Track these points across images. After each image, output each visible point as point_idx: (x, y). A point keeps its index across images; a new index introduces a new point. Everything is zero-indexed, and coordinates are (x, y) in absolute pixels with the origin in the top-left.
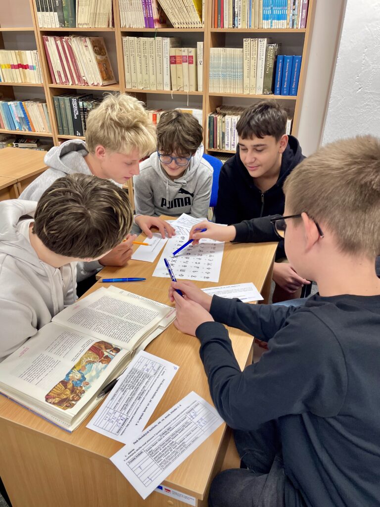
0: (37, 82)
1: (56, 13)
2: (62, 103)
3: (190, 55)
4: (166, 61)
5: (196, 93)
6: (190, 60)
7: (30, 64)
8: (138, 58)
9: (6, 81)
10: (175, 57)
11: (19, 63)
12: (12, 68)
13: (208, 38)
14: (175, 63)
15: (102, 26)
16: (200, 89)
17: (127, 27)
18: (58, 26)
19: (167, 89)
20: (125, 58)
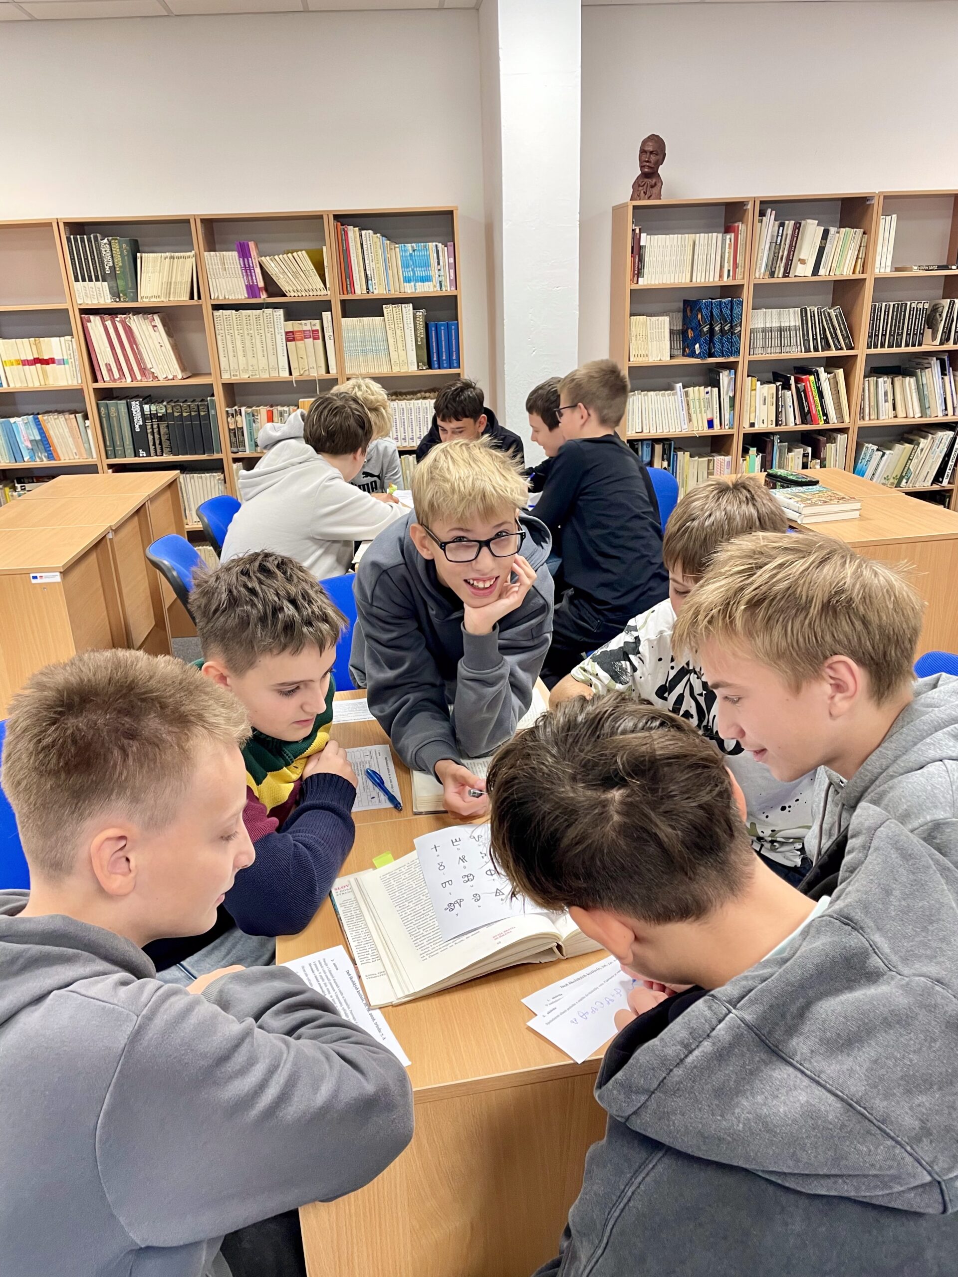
0: (70, 383)
1: (106, 284)
2: (113, 410)
3: (314, 328)
4: (281, 339)
5: (328, 376)
6: (314, 335)
7: (57, 357)
8: (238, 338)
9: (12, 385)
10: (292, 332)
11: (36, 356)
12: (24, 365)
13: (337, 307)
14: (294, 340)
15: (181, 297)
16: (333, 370)
17: (221, 298)
18: (109, 301)
19: (285, 374)
20: (219, 337)
